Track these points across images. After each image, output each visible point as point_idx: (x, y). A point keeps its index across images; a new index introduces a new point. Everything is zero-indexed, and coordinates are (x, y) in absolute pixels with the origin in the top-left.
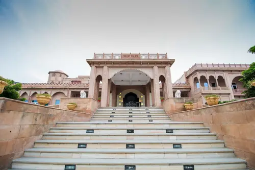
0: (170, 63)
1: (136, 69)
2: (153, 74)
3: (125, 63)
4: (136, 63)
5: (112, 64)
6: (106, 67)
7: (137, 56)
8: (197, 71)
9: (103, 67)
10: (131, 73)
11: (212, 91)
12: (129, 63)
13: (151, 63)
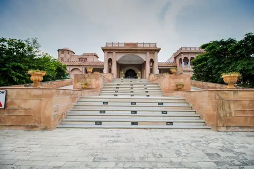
0: (158, 50)
1: (134, 54)
2: (146, 58)
3: (128, 50)
4: (134, 50)
5: (119, 51)
6: (114, 53)
7: (136, 45)
8: (182, 53)
9: (112, 53)
10: (131, 56)
12: (130, 50)
13: (145, 50)
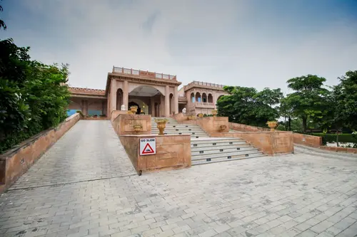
0: (178, 85)
4: (152, 81)
5: (132, 80)
6: (126, 82)
7: (153, 75)
9: (123, 81)
11: (203, 106)
13: (164, 83)
